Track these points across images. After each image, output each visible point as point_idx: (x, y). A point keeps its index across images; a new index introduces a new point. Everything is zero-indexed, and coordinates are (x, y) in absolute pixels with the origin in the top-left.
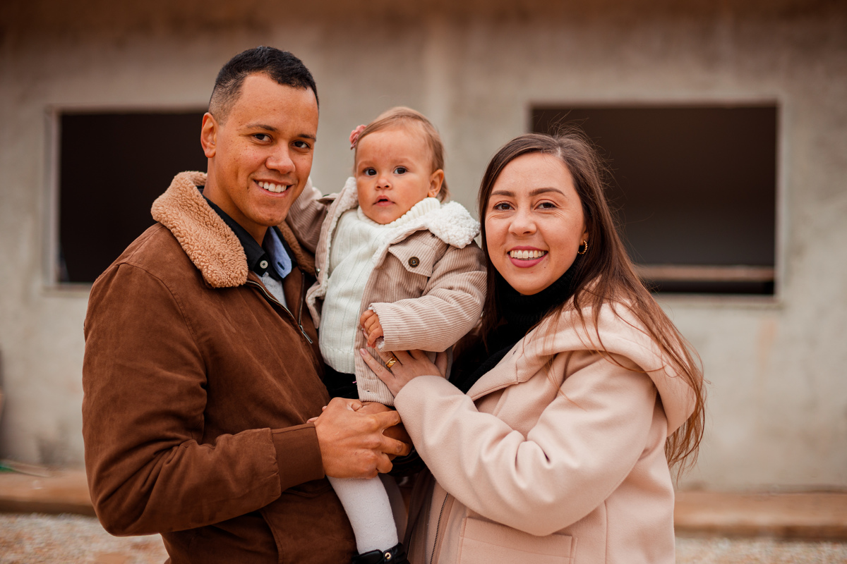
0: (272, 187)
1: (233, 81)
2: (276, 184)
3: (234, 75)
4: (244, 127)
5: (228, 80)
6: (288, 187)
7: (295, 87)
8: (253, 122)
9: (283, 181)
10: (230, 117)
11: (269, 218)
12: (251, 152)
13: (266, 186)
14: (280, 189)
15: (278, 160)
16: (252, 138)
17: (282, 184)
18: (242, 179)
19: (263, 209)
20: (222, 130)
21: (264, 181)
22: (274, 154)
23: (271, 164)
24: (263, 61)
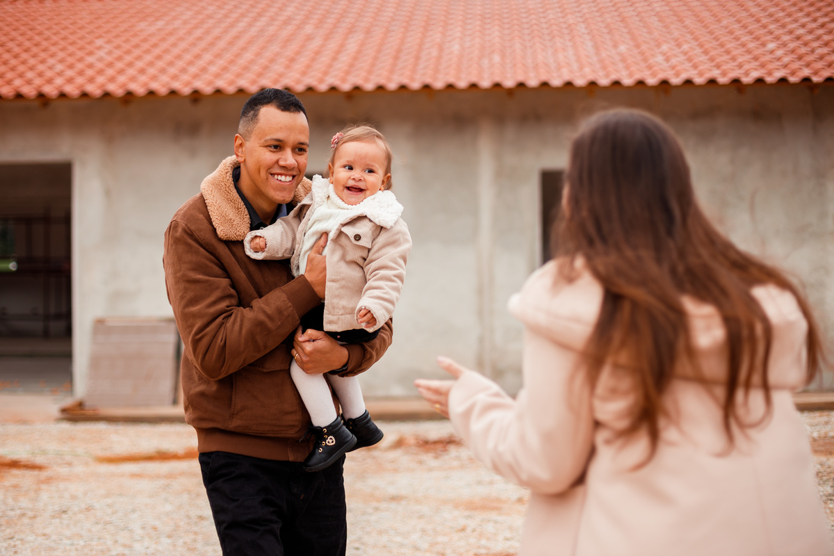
0: (283, 178)
1: (252, 112)
2: (286, 175)
3: (253, 109)
4: (262, 141)
5: (249, 112)
6: (294, 177)
7: (293, 112)
8: (268, 138)
9: (290, 173)
10: (252, 135)
11: (282, 199)
12: (269, 156)
13: (279, 177)
14: (289, 179)
15: (286, 160)
16: (269, 148)
17: (289, 175)
18: (263, 173)
19: (278, 193)
20: (248, 145)
21: (278, 174)
22: (283, 157)
23: (282, 163)
24: (271, 97)
